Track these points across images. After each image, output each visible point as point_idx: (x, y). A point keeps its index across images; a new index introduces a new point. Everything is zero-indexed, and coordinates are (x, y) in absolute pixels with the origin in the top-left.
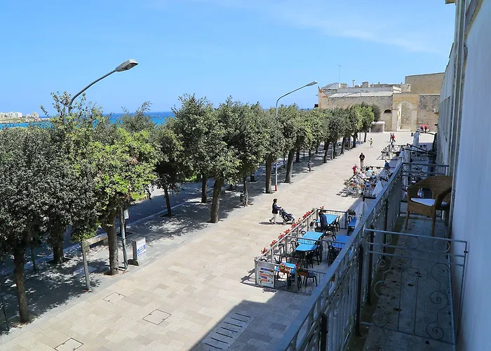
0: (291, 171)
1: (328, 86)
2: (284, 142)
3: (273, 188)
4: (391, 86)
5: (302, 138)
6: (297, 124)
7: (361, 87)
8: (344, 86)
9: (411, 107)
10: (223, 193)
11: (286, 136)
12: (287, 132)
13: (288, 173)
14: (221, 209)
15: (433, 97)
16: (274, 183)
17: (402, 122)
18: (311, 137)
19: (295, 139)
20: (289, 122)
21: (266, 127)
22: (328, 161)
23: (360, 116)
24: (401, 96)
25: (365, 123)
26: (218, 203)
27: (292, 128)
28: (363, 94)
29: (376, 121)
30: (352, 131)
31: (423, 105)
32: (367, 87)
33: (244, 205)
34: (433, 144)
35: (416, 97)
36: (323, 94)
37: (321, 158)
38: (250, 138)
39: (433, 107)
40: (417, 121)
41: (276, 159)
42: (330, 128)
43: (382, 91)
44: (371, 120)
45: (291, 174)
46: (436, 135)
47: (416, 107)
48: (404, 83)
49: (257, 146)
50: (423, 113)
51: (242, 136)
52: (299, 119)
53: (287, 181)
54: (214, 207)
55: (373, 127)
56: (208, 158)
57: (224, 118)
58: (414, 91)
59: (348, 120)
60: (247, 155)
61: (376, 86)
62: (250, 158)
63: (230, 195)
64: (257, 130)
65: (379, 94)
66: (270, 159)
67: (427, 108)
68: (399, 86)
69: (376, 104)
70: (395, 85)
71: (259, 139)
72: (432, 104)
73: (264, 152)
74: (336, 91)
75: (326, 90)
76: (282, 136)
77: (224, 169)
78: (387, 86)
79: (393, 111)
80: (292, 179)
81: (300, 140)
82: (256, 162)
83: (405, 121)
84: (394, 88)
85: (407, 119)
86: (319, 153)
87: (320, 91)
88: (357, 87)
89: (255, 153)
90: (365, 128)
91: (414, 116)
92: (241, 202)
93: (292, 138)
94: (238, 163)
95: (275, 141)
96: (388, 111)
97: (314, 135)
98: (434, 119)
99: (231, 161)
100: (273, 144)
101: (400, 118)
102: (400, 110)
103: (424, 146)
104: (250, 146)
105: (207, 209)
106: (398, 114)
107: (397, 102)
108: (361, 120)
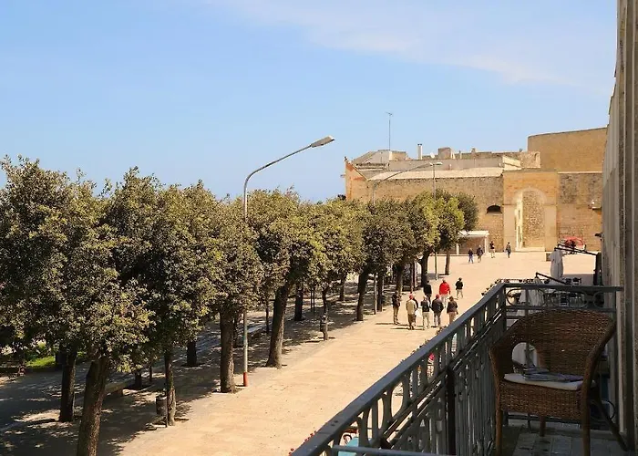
0: (281, 339)
1: (366, 157)
2: (260, 271)
3: (238, 379)
4: (499, 155)
5: (305, 262)
6: (290, 230)
7: (437, 158)
8: (400, 156)
9: (543, 199)
10: (117, 395)
11: (266, 258)
12: (267, 248)
13: (273, 346)
14: (105, 434)
15: (588, 179)
16: (239, 369)
17: (526, 232)
18: (324, 260)
19: (286, 265)
20: (272, 226)
21: (216, 235)
22: (365, 317)
23: (432, 217)
24: (521, 176)
25: (444, 234)
26: (97, 419)
27: (279, 240)
28: (441, 174)
29: (468, 228)
30: (418, 249)
31: (567, 196)
32: (449, 158)
33: (167, 421)
34: (595, 276)
35: (553, 178)
36: (355, 174)
37: (351, 311)
38: (177, 260)
39: (589, 200)
40: (558, 228)
41: (242, 310)
42: (368, 242)
43: (480, 166)
44: (457, 226)
45: (280, 348)
46: (598, 256)
47: (553, 199)
48: (525, 149)
49: (194, 278)
50: (570, 211)
51: (157, 255)
52: (296, 220)
53: (273, 362)
54: (85, 430)
55: (462, 241)
56: (68, 308)
57: (116, 215)
58: (547, 166)
59: (407, 226)
60: (169, 301)
61: (466, 156)
62: (176, 308)
63: (132, 399)
64: (194, 241)
65: (475, 172)
66: (228, 311)
67: (578, 201)
68: (515, 156)
69: (469, 193)
70: (508, 155)
71: (199, 262)
72: (587, 193)
73: (213, 293)
74: (382, 167)
75: (361, 166)
76: (256, 257)
77: (111, 334)
78: (489, 155)
79: (506, 210)
80: (282, 359)
81: (299, 268)
82: (192, 316)
83: (531, 231)
84: (506, 159)
85: (536, 226)
86: (348, 300)
87: (350, 167)
88: (427, 158)
89: (190, 296)
90: (445, 244)
91: (550, 217)
92: (158, 415)
93: (280, 263)
94: (145, 318)
95: (239, 267)
96: (495, 209)
97: (330, 257)
98: (593, 223)
99: (128, 315)
100: (233, 275)
101: (520, 223)
102: (520, 207)
103: (576, 280)
104: (176, 278)
105: (70, 438)
106: (515, 214)
107: (512, 190)
108: (434, 227)
